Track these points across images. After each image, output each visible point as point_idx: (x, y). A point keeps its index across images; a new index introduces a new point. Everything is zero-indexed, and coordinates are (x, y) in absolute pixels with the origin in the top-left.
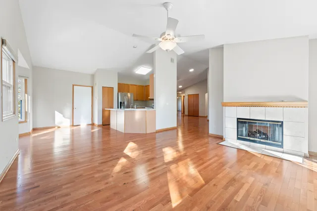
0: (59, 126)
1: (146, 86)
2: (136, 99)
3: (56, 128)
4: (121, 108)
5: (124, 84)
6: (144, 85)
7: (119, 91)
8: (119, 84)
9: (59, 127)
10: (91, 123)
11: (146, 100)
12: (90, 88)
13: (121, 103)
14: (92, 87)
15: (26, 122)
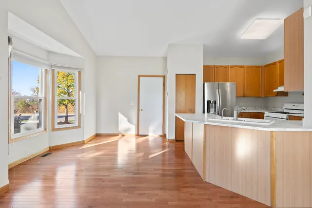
0: (124, 133)
1: (266, 66)
2: (241, 93)
3: (120, 135)
4: (208, 112)
5: (218, 67)
6: (263, 64)
7: (206, 79)
8: (206, 69)
9: (123, 136)
10: (161, 134)
11: (266, 97)
12: (162, 79)
13: (209, 102)
14: (164, 77)
15: (79, 127)
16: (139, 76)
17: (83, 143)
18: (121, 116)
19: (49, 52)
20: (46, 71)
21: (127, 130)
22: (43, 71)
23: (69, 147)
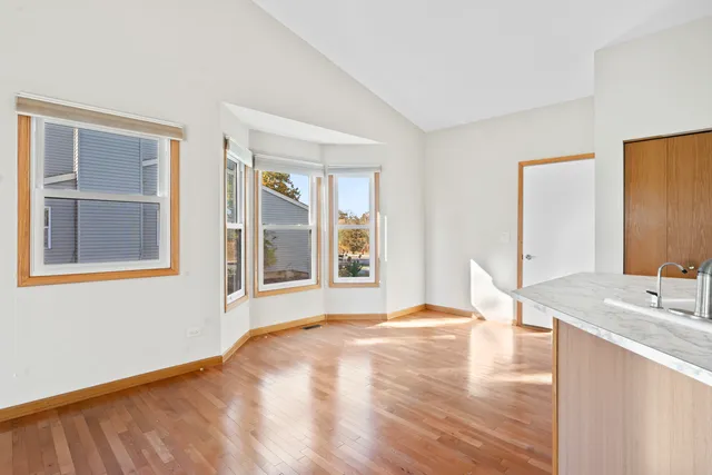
9: (481, 319)
15: (376, 284)
16: (521, 166)
17: (384, 318)
18: (475, 268)
19: (323, 146)
20: (319, 180)
21: (492, 304)
22: (315, 181)
23: (355, 321)
